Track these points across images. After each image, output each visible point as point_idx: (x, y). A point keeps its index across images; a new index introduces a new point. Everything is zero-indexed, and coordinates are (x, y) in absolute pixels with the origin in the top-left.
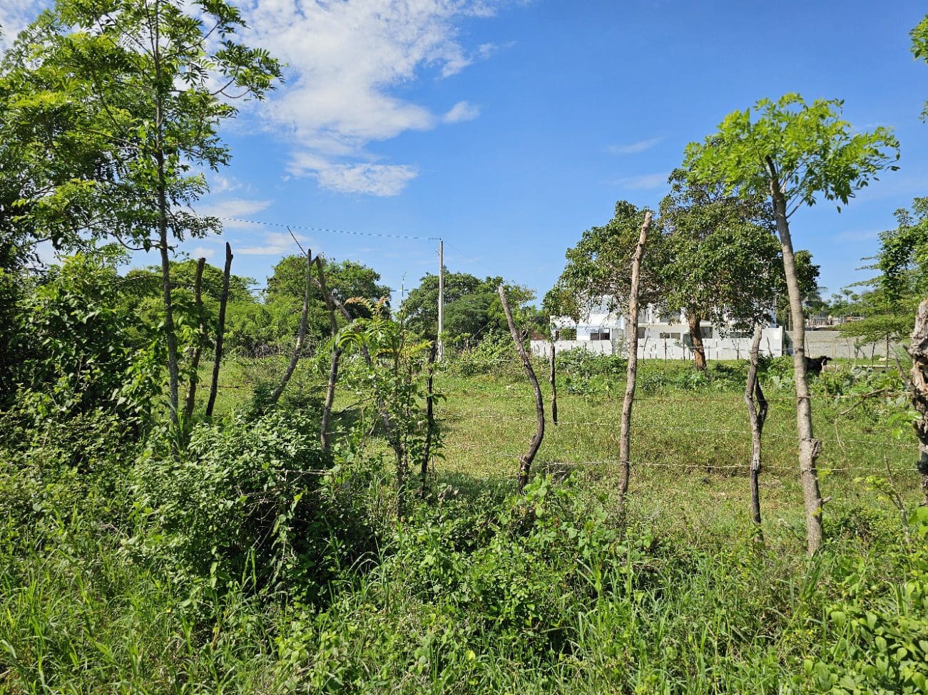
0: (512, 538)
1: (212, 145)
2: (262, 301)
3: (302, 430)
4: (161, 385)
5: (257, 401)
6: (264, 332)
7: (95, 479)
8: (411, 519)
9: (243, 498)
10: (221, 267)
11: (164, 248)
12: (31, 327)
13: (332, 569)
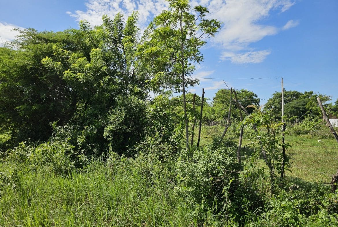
0: (329, 213)
1: (198, 55)
2: (211, 106)
3: (231, 155)
4: (183, 136)
5: (214, 143)
6: (212, 117)
7: (166, 165)
8: (278, 196)
9: (211, 178)
10: (201, 96)
11: (184, 91)
12: (149, 117)
13: (245, 211)
